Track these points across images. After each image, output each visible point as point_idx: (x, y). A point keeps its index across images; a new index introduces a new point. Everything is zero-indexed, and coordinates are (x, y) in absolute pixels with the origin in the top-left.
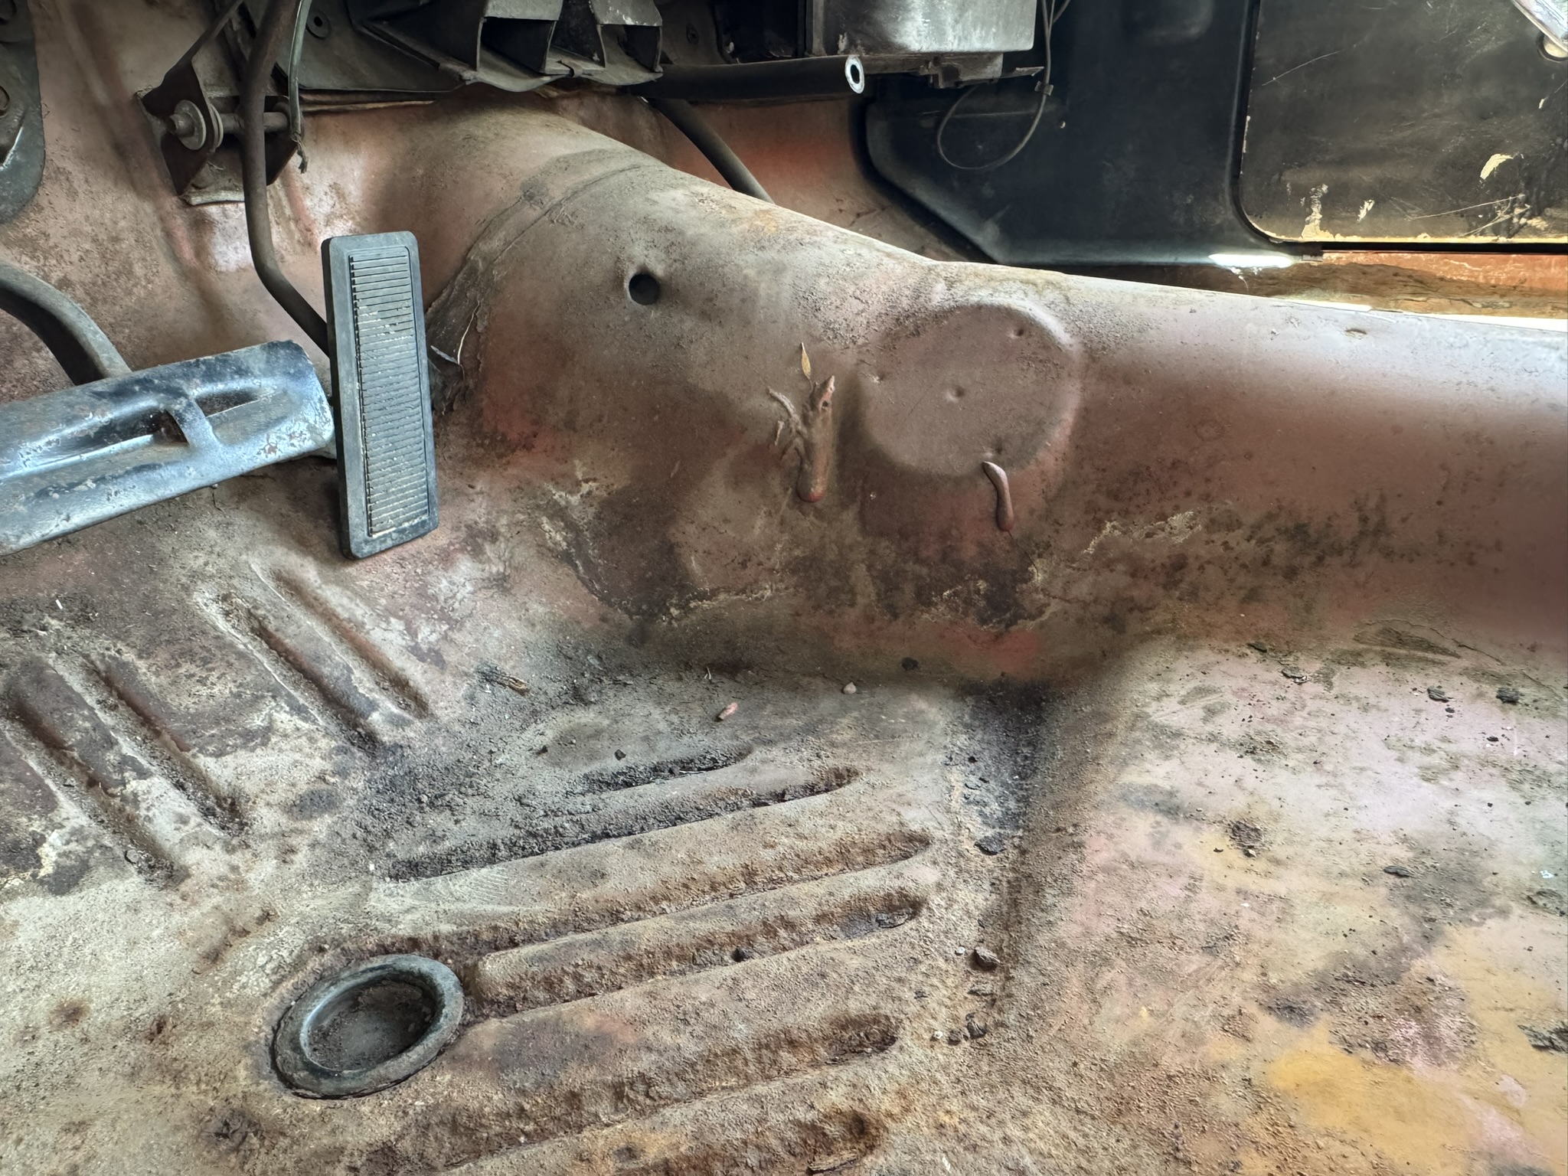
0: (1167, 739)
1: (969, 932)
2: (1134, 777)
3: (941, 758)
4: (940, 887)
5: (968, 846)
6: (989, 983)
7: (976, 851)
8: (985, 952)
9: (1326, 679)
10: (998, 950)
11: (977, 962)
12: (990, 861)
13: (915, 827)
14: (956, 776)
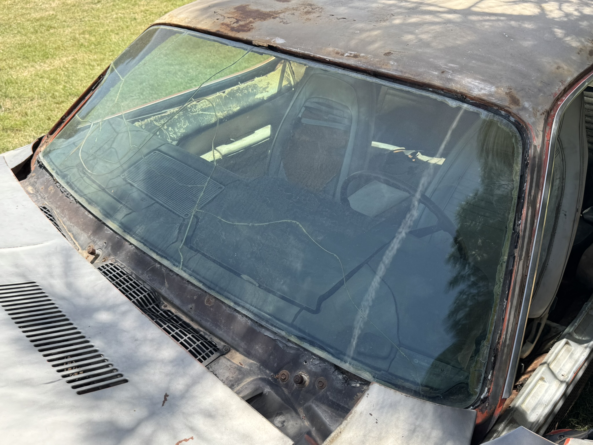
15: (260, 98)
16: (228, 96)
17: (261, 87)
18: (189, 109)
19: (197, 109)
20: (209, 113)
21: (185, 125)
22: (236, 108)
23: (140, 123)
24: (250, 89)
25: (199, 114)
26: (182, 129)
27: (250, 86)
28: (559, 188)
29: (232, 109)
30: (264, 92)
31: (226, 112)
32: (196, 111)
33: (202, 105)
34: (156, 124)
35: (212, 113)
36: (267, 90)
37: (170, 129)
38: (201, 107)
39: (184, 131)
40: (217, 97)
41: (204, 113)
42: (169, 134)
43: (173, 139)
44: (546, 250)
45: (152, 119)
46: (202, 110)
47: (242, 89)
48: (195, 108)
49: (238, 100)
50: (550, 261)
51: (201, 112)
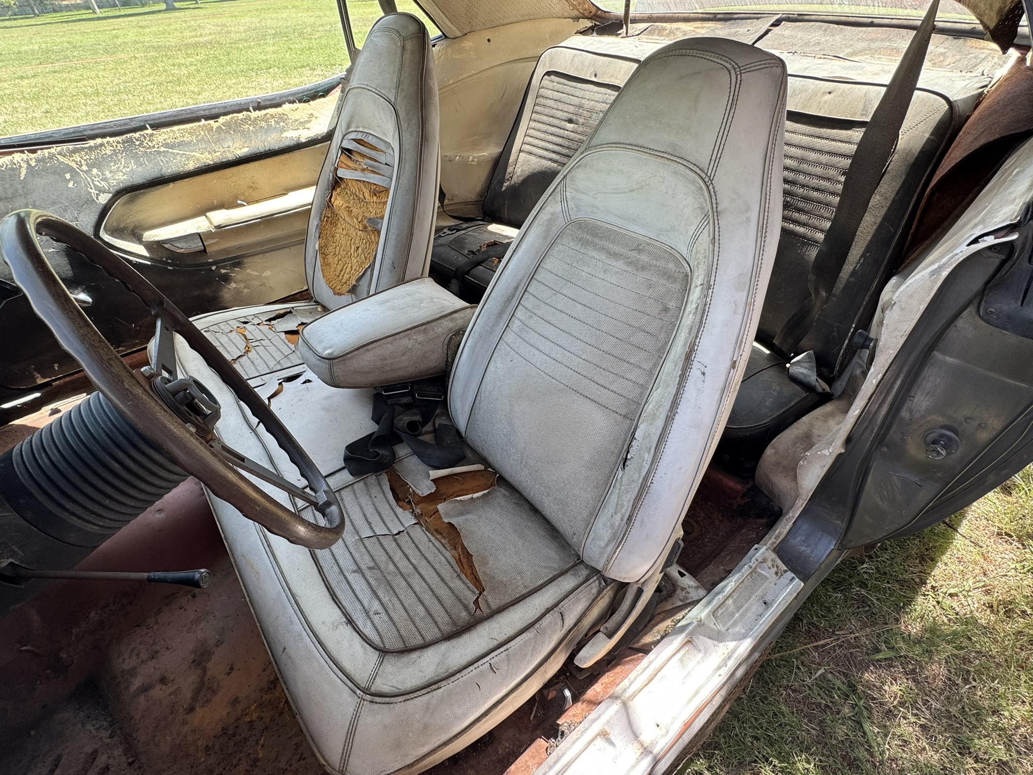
0: (133, 672)
1: (124, 759)
2: (133, 689)
3: (80, 726)
4: (109, 757)
5: (108, 741)
6: (136, 765)
7: (109, 740)
8: (130, 760)
9: (157, 623)
10: (133, 756)
11: (130, 764)
12: (115, 739)
13: (90, 751)
14: (89, 727)
15: (292, 139)
16: (223, 128)
17: (296, 120)
18: (137, 140)
19: (154, 143)
20: (181, 152)
21: (128, 167)
22: (240, 149)
23: (24, 156)
24: (273, 120)
25: (159, 153)
26: (121, 174)
27: (272, 115)
28: (697, 308)
29: (232, 149)
30: (301, 128)
31: (218, 154)
32: (154, 147)
33: (166, 137)
34: (62, 160)
35: (187, 153)
36: (307, 126)
37: (95, 171)
38: (165, 140)
39: (125, 177)
40: (199, 126)
41: (170, 150)
42: (93, 181)
43: (101, 191)
44: (653, 450)
45: (52, 150)
46: (166, 145)
47: (256, 119)
48: (149, 140)
49: (245, 135)
50: (658, 475)
51: (162, 149)
